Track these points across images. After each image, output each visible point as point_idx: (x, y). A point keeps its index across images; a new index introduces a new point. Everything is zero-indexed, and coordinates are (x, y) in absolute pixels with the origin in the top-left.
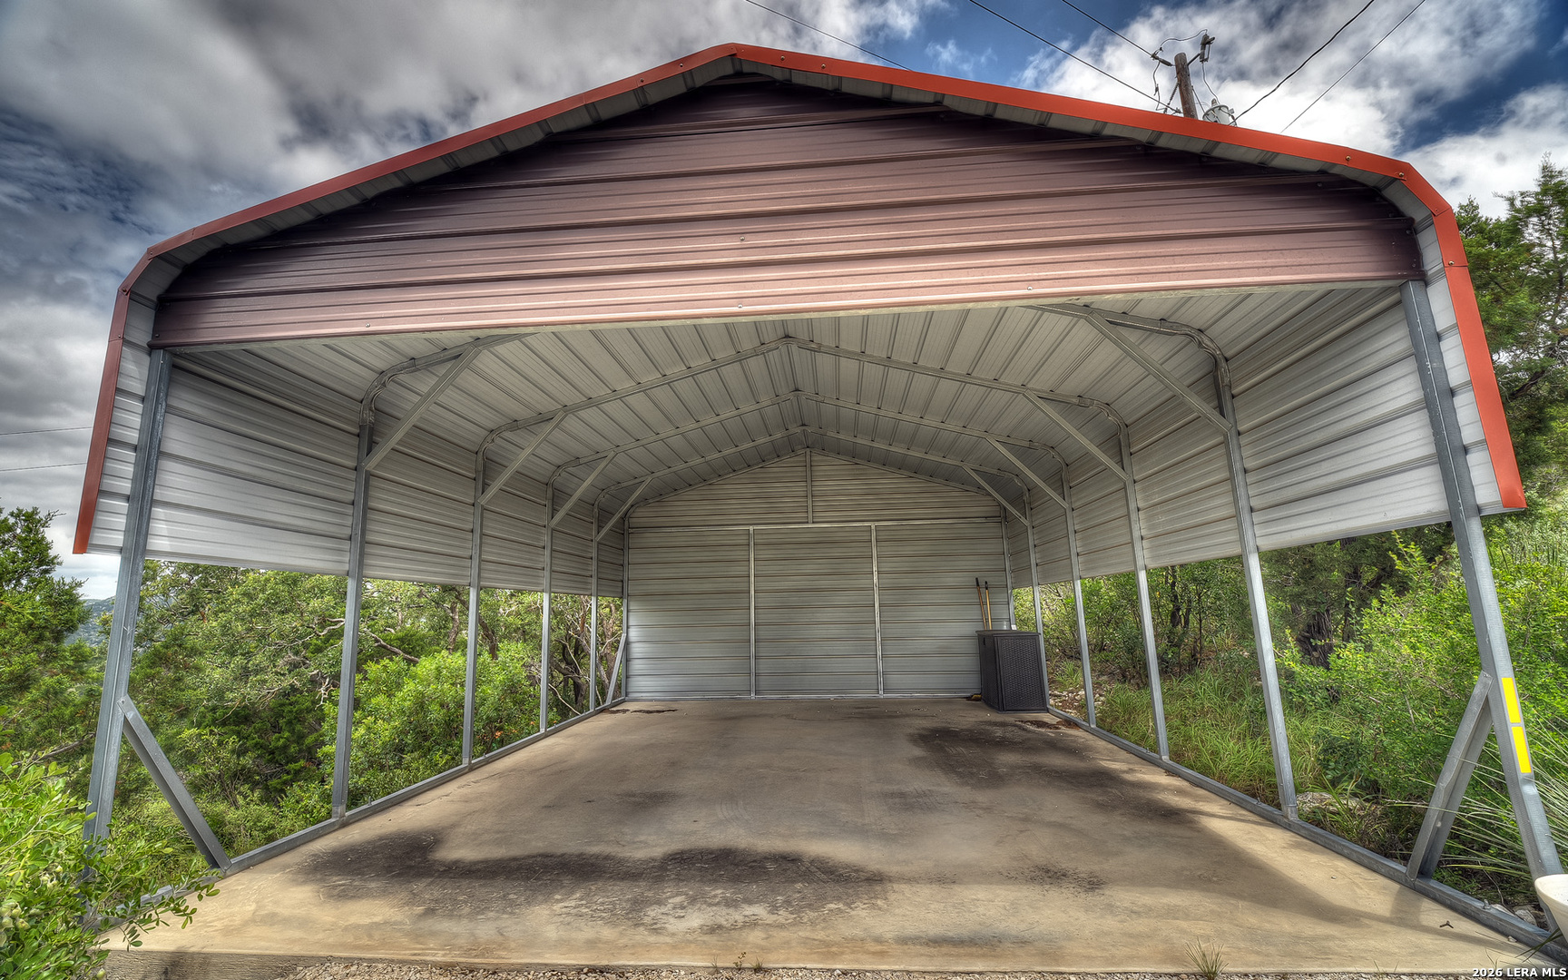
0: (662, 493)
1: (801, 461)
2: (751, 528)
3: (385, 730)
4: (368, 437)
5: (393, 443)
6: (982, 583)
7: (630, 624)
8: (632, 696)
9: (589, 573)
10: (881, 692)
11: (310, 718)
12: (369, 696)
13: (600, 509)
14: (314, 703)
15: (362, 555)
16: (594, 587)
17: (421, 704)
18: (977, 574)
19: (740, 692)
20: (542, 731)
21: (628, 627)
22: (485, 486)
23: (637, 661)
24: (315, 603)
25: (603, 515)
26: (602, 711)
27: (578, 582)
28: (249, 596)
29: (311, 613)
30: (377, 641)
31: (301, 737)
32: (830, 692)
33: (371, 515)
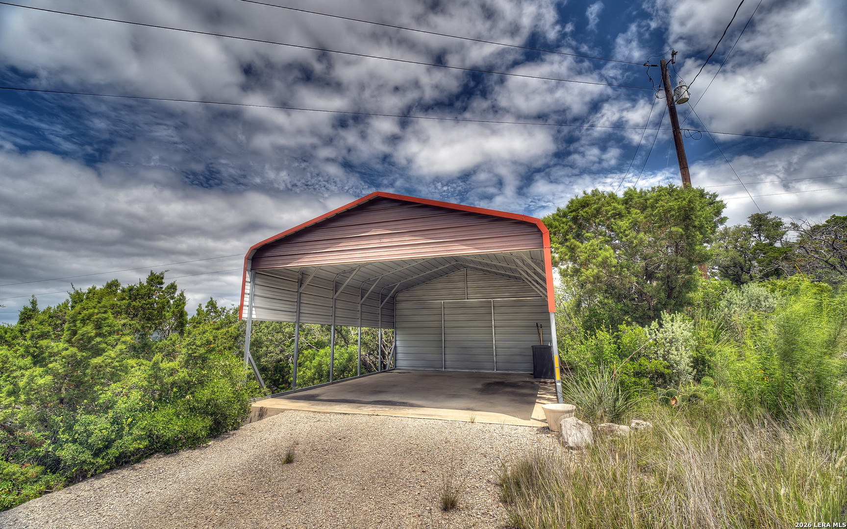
0: (408, 287)
1: (462, 274)
2: (442, 301)
3: (309, 374)
4: (301, 282)
5: (307, 282)
6: (539, 325)
7: (397, 339)
8: (397, 368)
9: (378, 320)
10: (495, 370)
11: (286, 370)
12: (304, 362)
13: (382, 295)
14: (287, 365)
15: (299, 316)
16: (380, 325)
17: (320, 365)
18: (537, 321)
19: (438, 368)
20: (358, 375)
21: (396, 341)
22: (336, 291)
23: (400, 354)
24: (287, 330)
25: (384, 296)
26: (384, 372)
27: (373, 323)
28: (267, 327)
29: (286, 333)
30: (308, 344)
31: (284, 376)
32: (473, 369)
33: (302, 305)
